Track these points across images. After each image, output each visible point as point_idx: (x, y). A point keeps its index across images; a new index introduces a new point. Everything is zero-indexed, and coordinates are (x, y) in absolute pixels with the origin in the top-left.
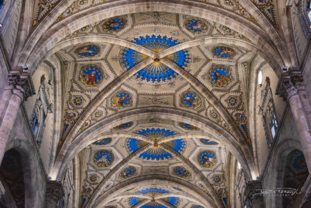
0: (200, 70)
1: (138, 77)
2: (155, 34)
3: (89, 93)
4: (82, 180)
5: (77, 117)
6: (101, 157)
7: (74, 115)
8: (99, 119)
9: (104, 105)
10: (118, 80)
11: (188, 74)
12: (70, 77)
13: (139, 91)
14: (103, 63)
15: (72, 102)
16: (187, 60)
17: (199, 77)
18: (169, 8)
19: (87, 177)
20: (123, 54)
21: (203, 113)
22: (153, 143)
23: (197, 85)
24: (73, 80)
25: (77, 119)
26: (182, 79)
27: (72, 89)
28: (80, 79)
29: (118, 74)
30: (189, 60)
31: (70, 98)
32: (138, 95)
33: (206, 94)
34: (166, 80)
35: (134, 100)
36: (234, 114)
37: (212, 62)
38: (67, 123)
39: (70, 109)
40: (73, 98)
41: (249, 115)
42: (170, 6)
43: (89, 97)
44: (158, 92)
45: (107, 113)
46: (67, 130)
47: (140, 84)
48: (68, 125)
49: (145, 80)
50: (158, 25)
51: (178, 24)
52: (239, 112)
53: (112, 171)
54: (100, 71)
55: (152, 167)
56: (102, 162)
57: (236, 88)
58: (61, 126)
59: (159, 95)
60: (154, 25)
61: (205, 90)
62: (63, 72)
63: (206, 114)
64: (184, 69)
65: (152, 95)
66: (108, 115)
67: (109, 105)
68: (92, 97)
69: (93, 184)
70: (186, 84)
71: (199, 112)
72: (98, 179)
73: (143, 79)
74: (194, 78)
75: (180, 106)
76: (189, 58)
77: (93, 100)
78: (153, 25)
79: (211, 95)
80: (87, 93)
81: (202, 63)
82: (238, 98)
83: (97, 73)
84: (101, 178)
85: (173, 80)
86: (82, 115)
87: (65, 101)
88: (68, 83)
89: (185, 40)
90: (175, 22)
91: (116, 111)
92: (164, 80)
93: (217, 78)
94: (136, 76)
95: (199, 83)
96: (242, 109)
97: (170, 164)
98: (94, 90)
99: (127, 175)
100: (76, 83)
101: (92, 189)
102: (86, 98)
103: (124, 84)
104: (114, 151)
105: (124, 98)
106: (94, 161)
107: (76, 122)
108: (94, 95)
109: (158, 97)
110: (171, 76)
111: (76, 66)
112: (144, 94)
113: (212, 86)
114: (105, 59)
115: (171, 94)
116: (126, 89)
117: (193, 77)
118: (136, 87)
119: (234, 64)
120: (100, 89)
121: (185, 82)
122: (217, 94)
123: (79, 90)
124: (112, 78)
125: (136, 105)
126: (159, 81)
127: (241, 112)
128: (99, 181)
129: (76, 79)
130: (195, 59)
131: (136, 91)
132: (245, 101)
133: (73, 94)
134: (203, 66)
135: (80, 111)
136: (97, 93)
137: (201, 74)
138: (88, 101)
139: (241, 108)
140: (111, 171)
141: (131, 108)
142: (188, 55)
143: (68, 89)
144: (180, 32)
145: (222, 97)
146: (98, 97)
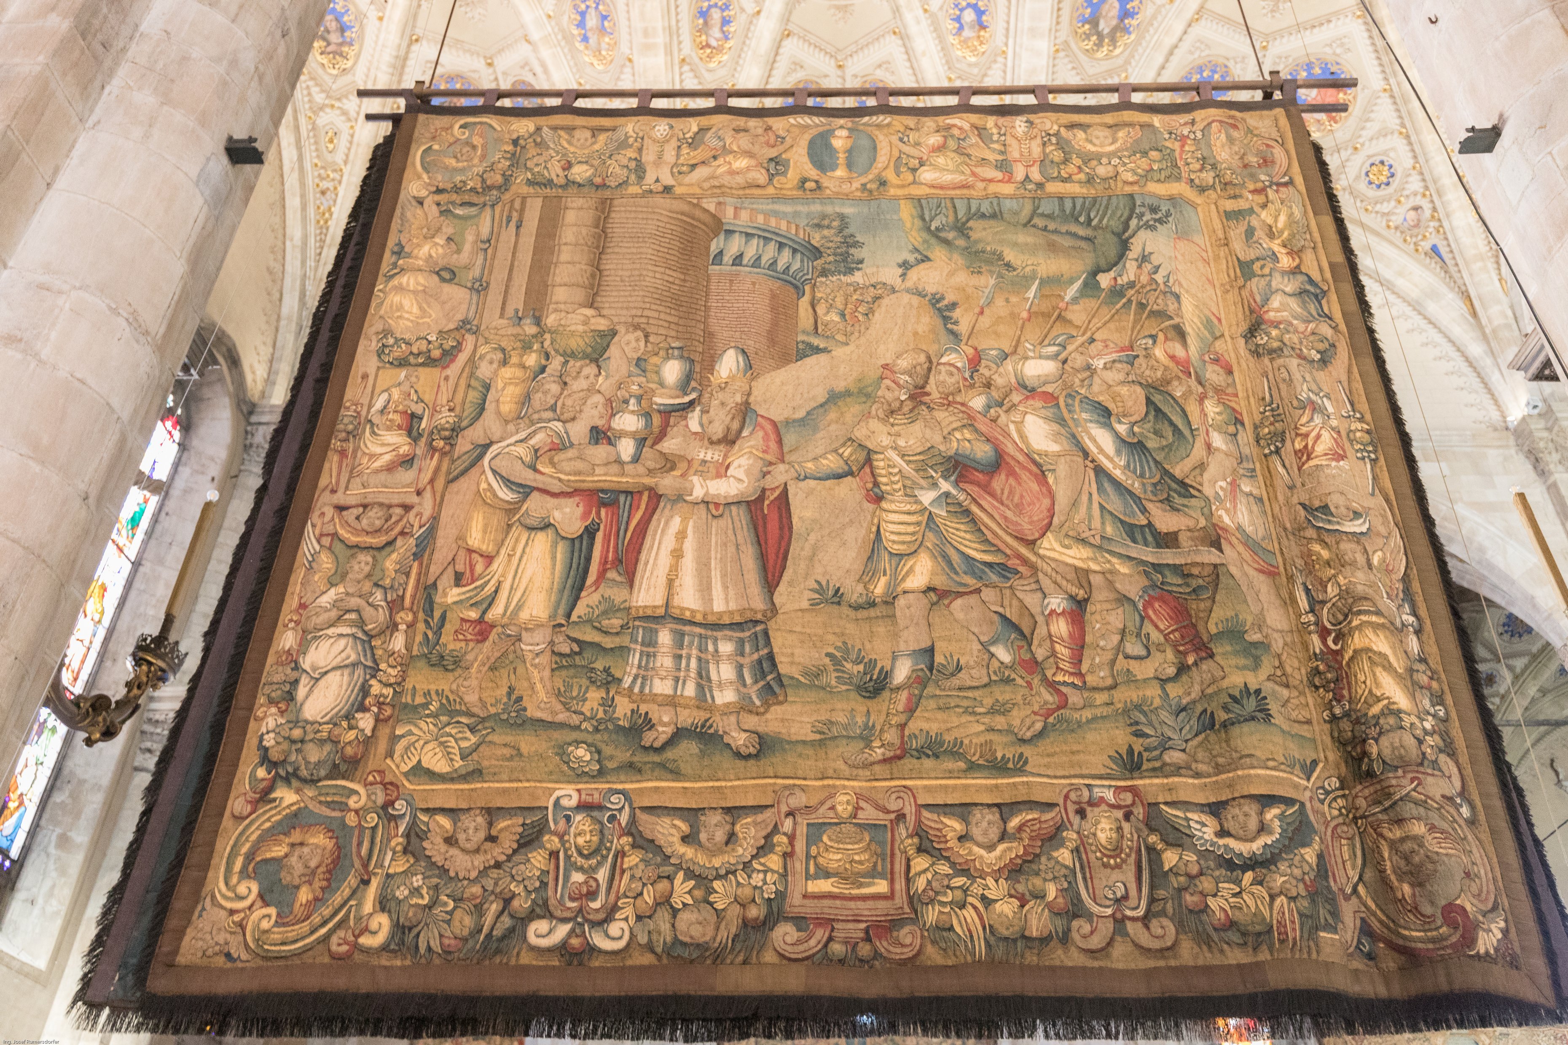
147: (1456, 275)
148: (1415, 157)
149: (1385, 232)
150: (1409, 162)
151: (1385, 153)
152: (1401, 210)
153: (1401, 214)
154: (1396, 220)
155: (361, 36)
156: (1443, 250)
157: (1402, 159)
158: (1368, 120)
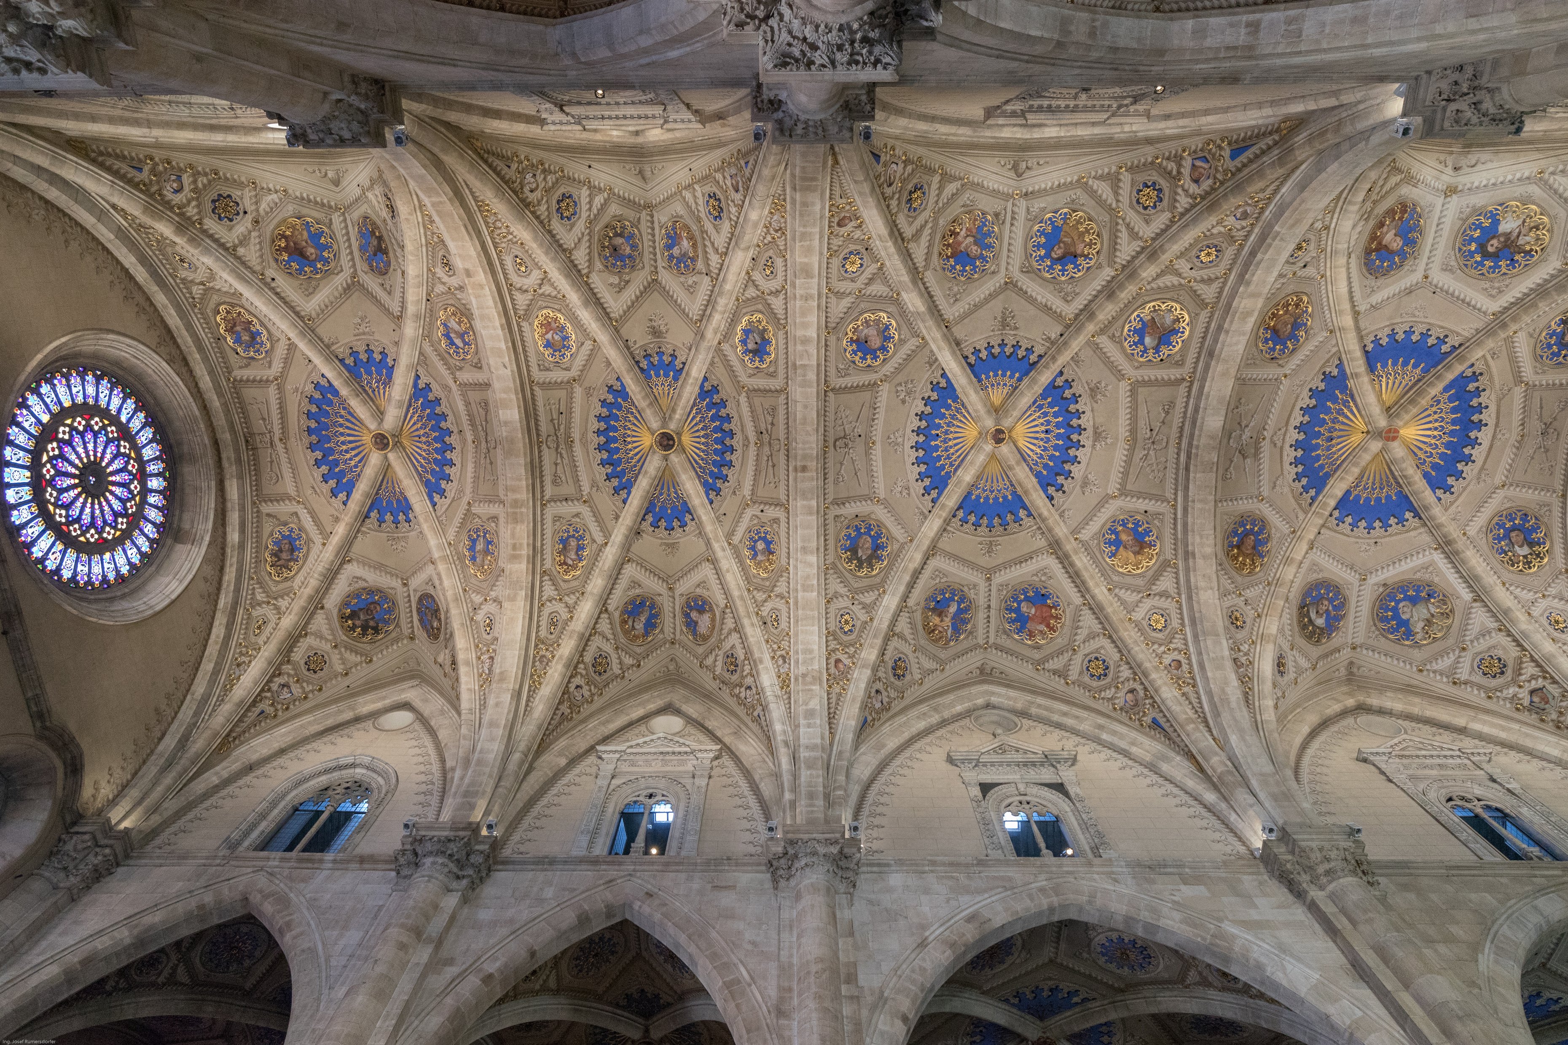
0: (1047, 309)
1: (1060, 488)
2: (908, 444)
3: (1083, 634)
4: (1488, 704)
5: (1139, 688)
6: (1405, 623)
7: (1132, 691)
8: (1175, 623)
9: (1131, 597)
10: (1055, 547)
11: (1058, 344)
12: (1026, 671)
13: (1113, 488)
14: (999, 578)
15: (1095, 684)
16: (1008, 350)
17: (1070, 310)
18: (805, 418)
19: (1480, 687)
20: (977, 525)
21: (1208, 292)
22: (1375, 446)
23: (1092, 316)
24: (1038, 664)
25: (1146, 689)
26: (1075, 359)
27: (1061, 673)
28: (1038, 647)
29: (1043, 543)
30: (1010, 341)
31: (1086, 687)
32: (1123, 492)
33: (1121, 287)
34: (1080, 406)
35: (1142, 505)
36: (1193, 188)
37: (1017, 275)
38: (1148, 720)
39: (1112, 699)
40: (1086, 679)
41: (1198, 133)
42: (799, 416)
43: (1092, 636)
44: (1123, 431)
45: (1164, 594)
46: (1166, 726)
47: (1085, 483)
48: (1154, 721)
49: (1075, 469)
50: (878, 434)
51: (872, 386)
52: (1186, 171)
53: (1480, 596)
54: (1025, 591)
55: (1520, 445)
56: (1429, 622)
57: (1104, 189)
58: (1153, 738)
59: (1133, 431)
60: (878, 447)
61: (1109, 291)
62: (1009, 684)
63: (1209, 281)
64: (1040, 357)
65: (1132, 450)
66: (1172, 591)
67: (1140, 582)
68: (1097, 628)
69: (1518, 672)
70: (1097, 348)
71: (1203, 305)
72: (1500, 653)
73: (1068, 475)
74: (1073, 325)
75: (1180, 364)
76: (1002, 345)
77: (1104, 629)
78: (877, 452)
79: (1129, 271)
80: (1079, 638)
81: (1017, 304)
82: (1142, 178)
83: (1027, 599)
84: (1502, 639)
85: (1077, 389)
86: (1138, 672)
87: (1091, 703)
88: (1043, 680)
89: (933, 361)
90: (866, 396)
91: (1165, 565)
92: (1078, 414)
93: (1070, 257)
94: (1057, 495)
95: (1088, 312)
96: (1178, 159)
97: (1518, 380)
98: (1076, 619)
99: (1531, 544)
100: (1045, 660)
101: (1540, 683)
102: (1094, 645)
103: (1075, 531)
104: (1392, 574)
105: (1124, 537)
106: (1417, 645)
107: (1150, 695)
108: (1088, 621)
109: (1143, 432)
110: (1068, 393)
111: (997, 647)
112: (1125, 474)
113: (1100, 267)
114: (989, 573)
115: (1133, 393)
116: (1094, 526)
117: (1068, 327)
118: (1093, 496)
119: (1023, 204)
120: (1077, 600)
121: (1089, 352)
122: (1127, 249)
123: (1067, 656)
124: (1050, 562)
125: (1164, 499)
126: (1080, 430)
127: (1187, 163)
128: (1511, 653)
129: (1037, 655)
130: (1004, 324)
131: (1107, 499)
132: (1148, 153)
133: (1074, 675)
134: (1032, 300)
135: (1126, 673)
136: (1086, 612)
137: (1057, 304)
138: (1105, 642)
139: (1172, 166)
140: (1477, 599)
141: (1169, 518)
142: (989, 347)
143: (1058, 684)
144: (900, 378)
145: (1134, 235)
146: (1097, 610)
147: (1177, 740)
148: (1120, 651)
149: (1113, 714)
150: (1117, 656)
151: (1097, 651)
152: (1121, 694)
153: (1122, 697)
154: (1120, 702)
155: (306, 557)
156: (1162, 721)
157: (1112, 654)
158: (1078, 628)
